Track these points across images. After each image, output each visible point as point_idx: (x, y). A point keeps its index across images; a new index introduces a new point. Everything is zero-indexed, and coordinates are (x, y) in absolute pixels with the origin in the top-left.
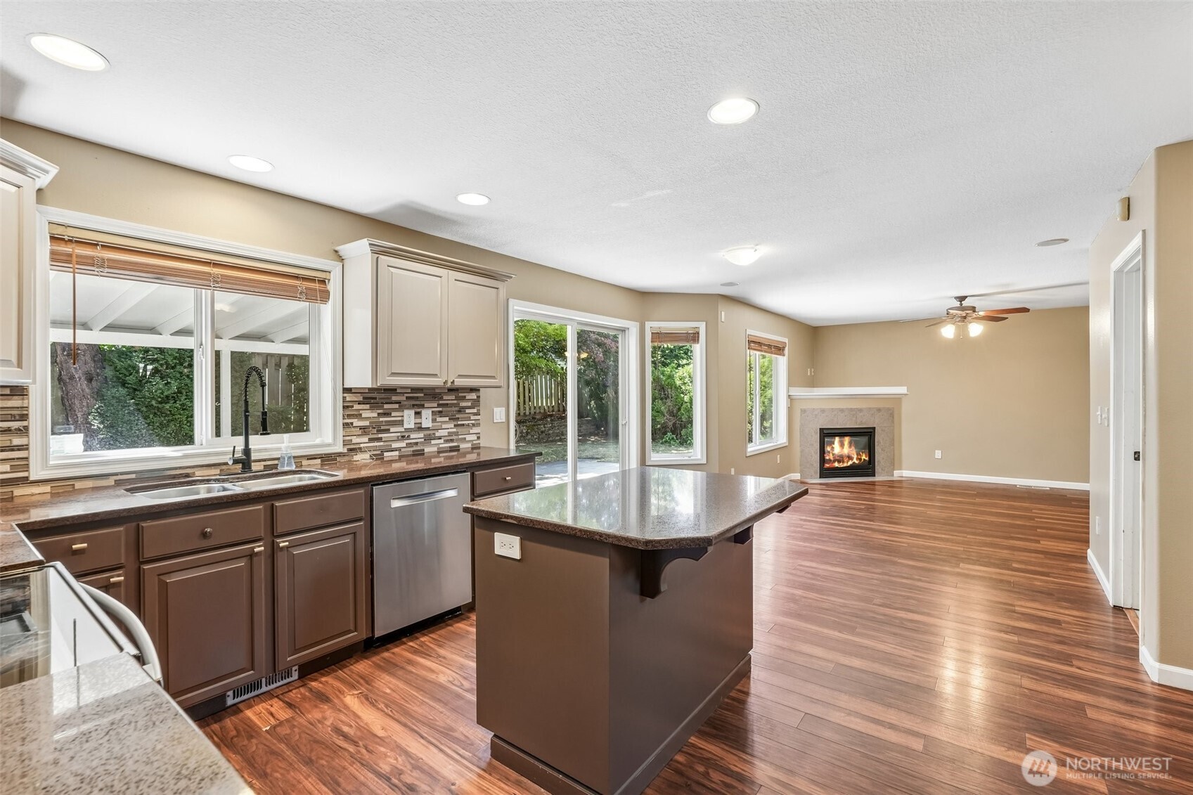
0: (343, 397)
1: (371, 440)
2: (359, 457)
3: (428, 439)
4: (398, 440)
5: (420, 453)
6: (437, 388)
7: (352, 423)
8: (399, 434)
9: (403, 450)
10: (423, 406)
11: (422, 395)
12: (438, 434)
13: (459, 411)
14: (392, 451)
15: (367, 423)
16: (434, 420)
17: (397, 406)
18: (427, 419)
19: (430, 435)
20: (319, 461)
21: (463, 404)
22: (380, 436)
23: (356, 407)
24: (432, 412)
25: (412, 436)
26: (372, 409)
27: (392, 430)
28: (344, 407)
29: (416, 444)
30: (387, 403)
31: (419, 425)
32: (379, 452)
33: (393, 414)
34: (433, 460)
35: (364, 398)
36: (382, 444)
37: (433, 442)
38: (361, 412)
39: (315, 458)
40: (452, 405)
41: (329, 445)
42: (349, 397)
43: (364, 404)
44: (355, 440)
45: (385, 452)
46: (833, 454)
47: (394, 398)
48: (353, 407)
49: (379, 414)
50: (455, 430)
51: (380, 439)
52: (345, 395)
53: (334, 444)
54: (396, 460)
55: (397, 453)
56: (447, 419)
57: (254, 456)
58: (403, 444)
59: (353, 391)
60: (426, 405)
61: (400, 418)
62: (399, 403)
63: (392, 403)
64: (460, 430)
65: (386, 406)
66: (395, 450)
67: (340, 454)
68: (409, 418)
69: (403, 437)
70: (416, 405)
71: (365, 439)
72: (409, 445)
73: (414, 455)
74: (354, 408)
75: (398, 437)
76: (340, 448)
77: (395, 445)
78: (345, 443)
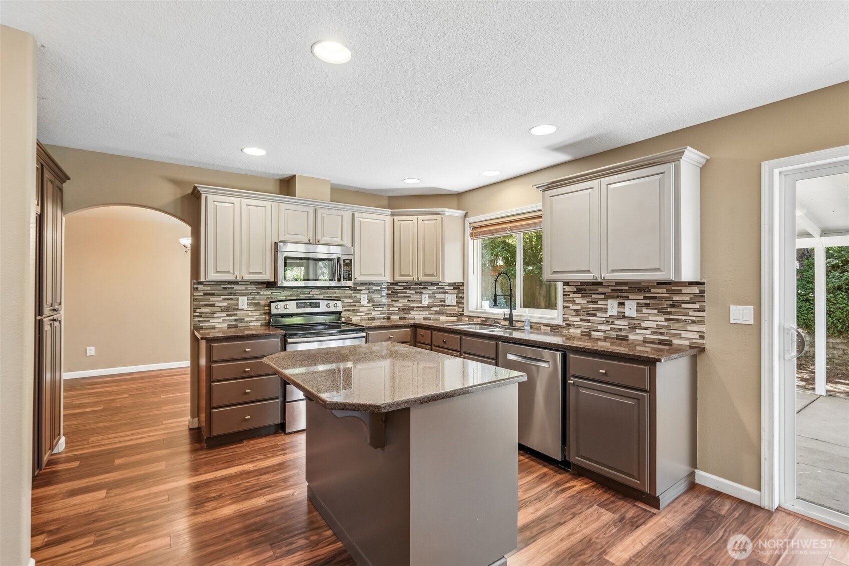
0: (563, 289)
1: (582, 320)
2: (573, 331)
3: (633, 328)
4: (603, 324)
5: (625, 339)
6: (644, 282)
7: (569, 307)
8: (604, 319)
9: (607, 332)
10: (627, 298)
11: (627, 288)
12: (643, 324)
13: (672, 305)
14: (598, 331)
15: (579, 308)
16: (638, 311)
17: (602, 296)
18: (630, 309)
19: (634, 324)
20: (549, 328)
21: (676, 298)
22: (588, 318)
23: (572, 295)
24: (638, 304)
25: (616, 322)
26: (582, 297)
27: (598, 315)
28: (564, 295)
29: (621, 330)
30: (594, 294)
31: (623, 314)
32: (588, 330)
33: (599, 302)
34: (638, 348)
35: (577, 289)
36: (590, 324)
37: (638, 331)
38: (575, 299)
39: (547, 326)
40: (661, 299)
41: (555, 319)
42: (567, 288)
43: (577, 293)
44: (571, 318)
45: (592, 331)
47: (600, 290)
48: (569, 295)
49: (588, 302)
50: (666, 324)
51: (588, 321)
52: (565, 287)
53: (557, 319)
54: (601, 339)
55: (602, 334)
56: (656, 312)
57: (514, 318)
58: (608, 328)
59: (570, 284)
60: (631, 297)
61: (605, 307)
62: (604, 294)
63: (599, 294)
64: (673, 325)
65: (593, 296)
66: (601, 331)
67: (561, 326)
68: (613, 307)
69: (607, 322)
70: (621, 296)
71: (578, 319)
72: (613, 329)
73: (617, 339)
74: (571, 296)
75: (603, 321)
76: (560, 322)
77: (600, 327)
78: (564, 319)
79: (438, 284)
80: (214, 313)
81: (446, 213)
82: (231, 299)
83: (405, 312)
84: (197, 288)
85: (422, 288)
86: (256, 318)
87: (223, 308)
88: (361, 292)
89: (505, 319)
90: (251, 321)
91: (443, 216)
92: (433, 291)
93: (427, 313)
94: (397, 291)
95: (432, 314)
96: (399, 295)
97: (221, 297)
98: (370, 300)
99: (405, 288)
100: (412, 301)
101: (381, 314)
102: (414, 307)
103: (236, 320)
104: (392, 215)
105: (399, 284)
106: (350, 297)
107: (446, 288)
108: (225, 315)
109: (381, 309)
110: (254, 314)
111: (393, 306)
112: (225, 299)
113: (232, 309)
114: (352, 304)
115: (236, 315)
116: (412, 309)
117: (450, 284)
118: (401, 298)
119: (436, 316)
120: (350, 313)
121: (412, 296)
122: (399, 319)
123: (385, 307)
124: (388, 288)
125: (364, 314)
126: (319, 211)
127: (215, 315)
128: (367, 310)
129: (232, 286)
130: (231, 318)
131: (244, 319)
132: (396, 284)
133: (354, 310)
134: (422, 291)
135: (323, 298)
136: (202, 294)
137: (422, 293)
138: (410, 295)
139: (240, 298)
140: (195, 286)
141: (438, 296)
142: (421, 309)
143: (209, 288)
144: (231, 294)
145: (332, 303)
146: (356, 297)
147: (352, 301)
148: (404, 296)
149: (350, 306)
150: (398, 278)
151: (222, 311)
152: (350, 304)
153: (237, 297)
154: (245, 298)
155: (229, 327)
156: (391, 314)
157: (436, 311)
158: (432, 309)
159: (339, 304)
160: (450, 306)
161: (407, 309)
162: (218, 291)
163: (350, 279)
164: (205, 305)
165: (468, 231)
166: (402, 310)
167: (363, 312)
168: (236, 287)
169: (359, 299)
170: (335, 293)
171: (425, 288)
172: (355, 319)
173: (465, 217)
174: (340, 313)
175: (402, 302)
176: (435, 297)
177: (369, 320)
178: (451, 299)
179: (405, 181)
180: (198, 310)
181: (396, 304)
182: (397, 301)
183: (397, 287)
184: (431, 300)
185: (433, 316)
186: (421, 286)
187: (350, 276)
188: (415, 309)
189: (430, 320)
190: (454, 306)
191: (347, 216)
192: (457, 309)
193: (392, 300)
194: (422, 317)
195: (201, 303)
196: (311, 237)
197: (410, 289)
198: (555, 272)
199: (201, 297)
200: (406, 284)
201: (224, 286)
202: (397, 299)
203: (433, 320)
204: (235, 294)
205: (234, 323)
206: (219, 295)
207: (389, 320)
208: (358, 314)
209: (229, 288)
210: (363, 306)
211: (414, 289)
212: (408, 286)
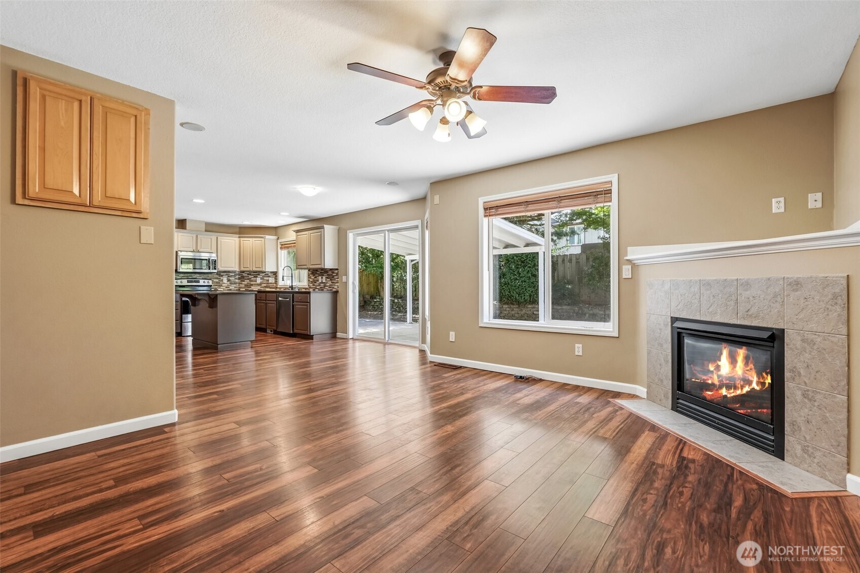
0: (308, 273)
1: (313, 285)
4: (318, 286)
5: (323, 291)
6: (327, 269)
7: (310, 280)
8: (318, 284)
10: (323, 275)
11: (323, 271)
12: (327, 285)
13: (333, 277)
15: (312, 280)
16: (326, 280)
18: (324, 279)
19: (325, 285)
21: (334, 275)
22: (315, 284)
24: (326, 277)
26: (313, 276)
27: (317, 282)
28: (309, 275)
29: (322, 287)
31: (322, 282)
32: (314, 289)
33: (317, 278)
35: (312, 273)
36: (315, 286)
37: (326, 287)
38: (311, 277)
40: (331, 275)
46: (719, 376)
49: (314, 278)
50: (331, 284)
56: (330, 280)
57: (293, 287)
59: (310, 271)
62: (318, 274)
64: (333, 284)
65: (316, 275)
66: (317, 289)
68: (320, 279)
72: (320, 288)
76: (307, 287)
78: (309, 285)
79: (265, 272)
81: (266, 237)
83: (248, 287)
88: (223, 276)
89: (290, 287)
91: (265, 239)
92: (263, 276)
93: (260, 287)
94: (244, 276)
95: (262, 287)
98: (229, 280)
99: (248, 274)
100: (252, 281)
101: (235, 288)
104: (239, 238)
106: (217, 278)
107: (269, 274)
109: (235, 285)
111: (242, 284)
116: (252, 285)
117: (271, 272)
118: (246, 279)
119: (265, 288)
120: (217, 286)
121: (252, 279)
123: (238, 284)
124: (238, 274)
125: (225, 287)
126: (199, 236)
128: (227, 285)
132: (243, 272)
133: (219, 285)
135: (201, 278)
137: (257, 277)
141: (265, 278)
142: (257, 285)
145: (206, 281)
146: (220, 278)
147: (218, 280)
148: (248, 278)
149: (217, 283)
150: (243, 269)
156: (240, 287)
157: (264, 286)
158: (262, 285)
159: (210, 281)
160: (271, 283)
161: (249, 285)
163: (215, 269)
165: (279, 246)
166: (246, 285)
169: (222, 280)
170: (208, 276)
173: (278, 239)
174: (211, 286)
175: (246, 282)
176: (264, 279)
177: (228, 290)
178: (272, 280)
181: (243, 283)
182: (244, 281)
183: (244, 274)
184: (262, 280)
186: (257, 273)
187: (216, 267)
190: (273, 283)
191: (214, 238)
192: (275, 285)
193: (241, 281)
194: (257, 289)
196: (194, 248)
197: (250, 275)
198: (299, 266)
200: (248, 272)
208: (221, 287)
210: (224, 283)
211: (253, 275)
212: (250, 273)
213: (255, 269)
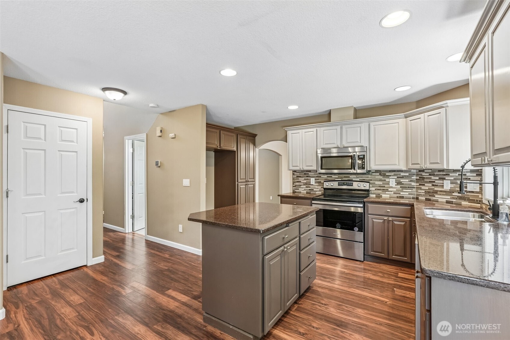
79: (459, 172)
80: (301, 185)
81: (449, 105)
82: (308, 179)
83: (431, 194)
84: (294, 174)
85: (445, 175)
86: (319, 190)
87: (304, 183)
88: (390, 177)
90: (317, 191)
91: (447, 108)
92: (455, 177)
93: (449, 197)
94: (424, 177)
95: (454, 198)
96: (425, 180)
97: (304, 178)
98: (399, 183)
99: (430, 175)
100: (436, 185)
101: (410, 194)
102: (437, 191)
103: (310, 190)
105: (425, 171)
106: (380, 180)
107: (467, 174)
108: (305, 187)
109: (410, 191)
110: (318, 187)
111: (421, 189)
112: (305, 179)
113: (308, 184)
114: (382, 185)
115: (310, 187)
116: (436, 192)
117: (472, 171)
118: (427, 182)
119: (459, 201)
120: (381, 191)
121: (436, 182)
122: (426, 200)
123: (414, 190)
124: (417, 174)
125: (392, 193)
126: (345, 127)
127: (301, 187)
128: (396, 190)
129: (308, 173)
130: (308, 188)
131: (313, 190)
132: (423, 171)
133: (384, 190)
134: (444, 177)
135: (359, 180)
136: (296, 176)
137: (444, 179)
138: (434, 180)
139: (312, 179)
140: (293, 173)
141: (459, 182)
142: (445, 193)
143: (299, 174)
144: (307, 177)
145: (361, 184)
146: (385, 180)
147: (382, 183)
148: (429, 181)
149: (380, 187)
150: (411, 166)
151: (304, 185)
152: (380, 185)
153: (310, 178)
154: (314, 179)
155: (307, 193)
156: (419, 195)
157: (458, 196)
158: (453, 194)
159: (367, 184)
160: (472, 192)
161: (432, 192)
162: (302, 175)
163: (364, 168)
164: (297, 181)
166: (427, 192)
167: (391, 191)
168: (309, 173)
169: (388, 182)
170: (368, 177)
171: (447, 174)
172: (385, 196)
174: (369, 191)
175: (428, 186)
176: (456, 183)
177: (397, 198)
178: (473, 186)
179: (396, 90)
180: (294, 184)
181: (423, 187)
182: (424, 185)
183: (423, 174)
184: (453, 186)
185: (455, 200)
186: (443, 173)
187: (364, 166)
188: (438, 193)
189: (452, 204)
190: (477, 192)
191: (364, 126)
192: (479, 195)
193: (419, 184)
194: (445, 200)
195: (296, 180)
196: (339, 143)
197: (434, 175)
198: (474, 156)
199: (296, 178)
200: (430, 171)
201: (304, 173)
202: (423, 183)
203: (455, 204)
204: (309, 177)
205: (309, 191)
206: (303, 177)
207: (417, 200)
208: (387, 193)
209: (307, 174)
210: (392, 187)
211: (437, 175)
212: (432, 172)
213: (429, 166)
